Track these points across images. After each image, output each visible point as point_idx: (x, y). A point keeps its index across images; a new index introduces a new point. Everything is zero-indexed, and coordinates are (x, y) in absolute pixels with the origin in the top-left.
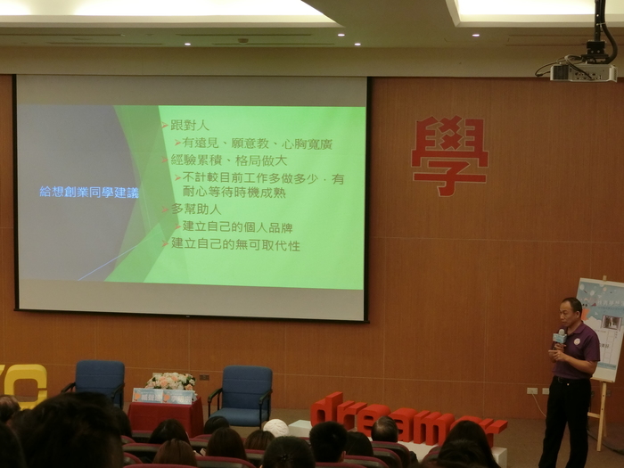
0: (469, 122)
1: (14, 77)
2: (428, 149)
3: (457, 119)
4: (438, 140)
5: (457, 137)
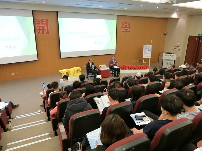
0: (129, 23)
1: (57, 12)
2: (123, 27)
3: (127, 22)
4: (125, 25)
5: (127, 25)
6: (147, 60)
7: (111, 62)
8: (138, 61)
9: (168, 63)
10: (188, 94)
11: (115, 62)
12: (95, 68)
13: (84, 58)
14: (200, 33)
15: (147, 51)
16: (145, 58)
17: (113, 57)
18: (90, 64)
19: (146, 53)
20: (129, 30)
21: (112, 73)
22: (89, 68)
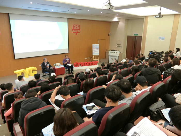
0: (78, 25)
2: (74, 29)
4: (75, 27)
5: (77, 27)
6: (96, 57)
7: (65, 60)
8: (88, 58)
9: (113, 58)
10: (125, 83)
11: (69, 60)
12: (50, 66)
13: (38, 58)
14: (135, 33)
15: (95, 49)
16: (94, 56)
17: (67, 56)
18: (45, 63)
19: (95, 51)
20: (79, 31)
21: (67, 71)
22: (44, 67)
